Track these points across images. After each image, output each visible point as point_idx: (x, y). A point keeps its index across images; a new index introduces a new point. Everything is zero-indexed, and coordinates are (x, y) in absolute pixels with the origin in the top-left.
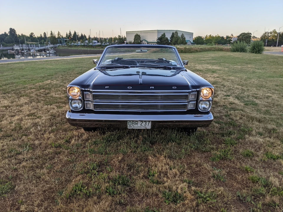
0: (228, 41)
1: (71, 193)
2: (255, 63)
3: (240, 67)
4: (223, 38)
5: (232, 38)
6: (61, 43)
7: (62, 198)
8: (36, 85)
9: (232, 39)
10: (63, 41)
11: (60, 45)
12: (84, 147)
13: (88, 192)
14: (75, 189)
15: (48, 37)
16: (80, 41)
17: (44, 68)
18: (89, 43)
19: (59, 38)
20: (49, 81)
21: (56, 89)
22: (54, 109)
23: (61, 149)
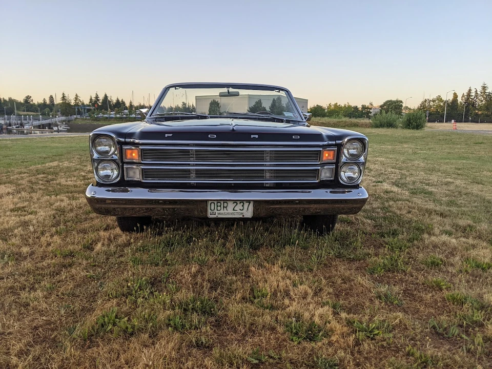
0: (365, 114)
1: (93, 329)
2: (414, 141)
3: (390, 147)
4: (356, 108)
5: (371, 109)
6: (79, 113)
7: (74, 339)
8: (31, 168)
9: (371, 111)
10: (83, 110)
11: (79, 116)
12: (121, 256)
13: (129, 326)
14: (101, 321)
15: (57, 105)
16: (114, 111)
17: (47, 147)
18: (130, 115)
19: (77, 105)
20: (55, 164)
21: (68, 174)
22: (62, 201)
23: (74, 259)
